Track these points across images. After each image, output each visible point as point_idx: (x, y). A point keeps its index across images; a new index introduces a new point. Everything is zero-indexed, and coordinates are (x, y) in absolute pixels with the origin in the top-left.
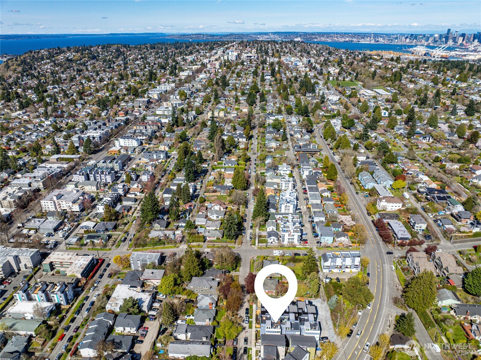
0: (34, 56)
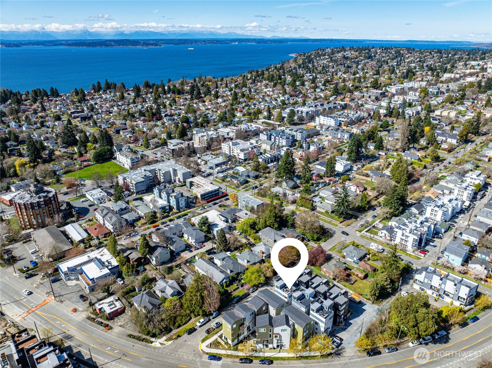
0: (319, 53)
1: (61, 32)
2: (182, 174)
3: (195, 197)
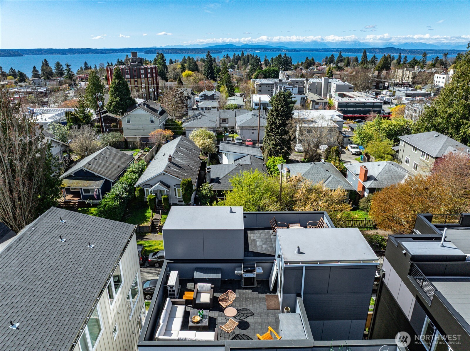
2: (335, 86)
3: (327, 104)
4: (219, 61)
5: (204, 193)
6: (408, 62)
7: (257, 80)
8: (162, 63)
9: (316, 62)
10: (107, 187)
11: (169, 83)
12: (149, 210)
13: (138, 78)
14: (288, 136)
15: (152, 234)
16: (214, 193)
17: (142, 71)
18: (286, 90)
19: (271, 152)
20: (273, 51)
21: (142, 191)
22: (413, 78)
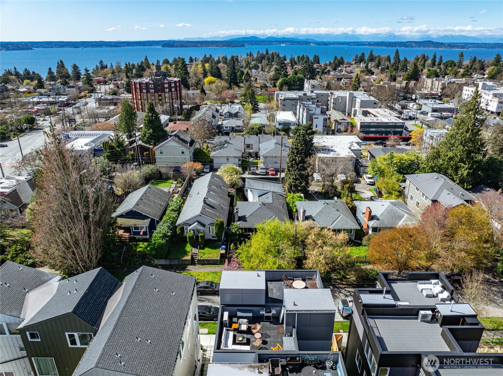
1: (368, 35)
2: (360, 102)
3: (350, 124)
4: (242, 59)
5: (234, 231)
6: (444, 62)
7: (281, 92)
8: (184, 69)
9: (346, 61)
10: (153, 226)
11: (191, 92)
12: (189, 244)
13: (162, 92)
14: (306, 171)
15: (192, 266)
16: (242, 231)
17: (166, 86)
18: (309, 110)
19: (291, 185)
20: (300, 44)
21: (182, 229)
22: (443, 89)
